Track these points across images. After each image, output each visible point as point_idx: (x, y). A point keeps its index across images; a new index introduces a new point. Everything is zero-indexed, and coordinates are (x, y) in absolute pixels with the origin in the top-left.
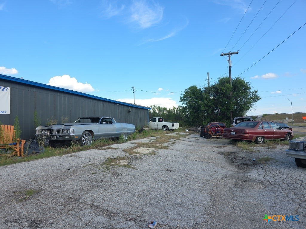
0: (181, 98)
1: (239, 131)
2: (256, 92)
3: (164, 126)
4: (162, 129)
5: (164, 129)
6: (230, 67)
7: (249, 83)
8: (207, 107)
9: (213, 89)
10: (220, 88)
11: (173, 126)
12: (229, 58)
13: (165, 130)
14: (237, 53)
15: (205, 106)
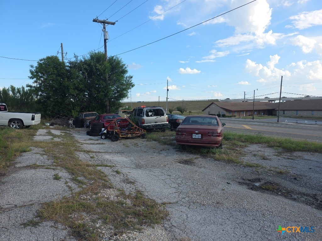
0: (32, 72)
1: (209, 133)
2: (131, 77)
3: (11, 121)
4: (9, 126)
5: (13, 126)
6: (105, 40)
7: (126, 66)
8: (78, 90)
9: (85, 66)
10: (96, 66)
11: (33, 119)
12: (104, 28)
13: (15, 128)
14: (113, 24)
15: (74, 89)
